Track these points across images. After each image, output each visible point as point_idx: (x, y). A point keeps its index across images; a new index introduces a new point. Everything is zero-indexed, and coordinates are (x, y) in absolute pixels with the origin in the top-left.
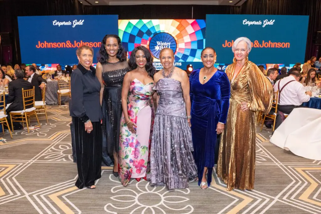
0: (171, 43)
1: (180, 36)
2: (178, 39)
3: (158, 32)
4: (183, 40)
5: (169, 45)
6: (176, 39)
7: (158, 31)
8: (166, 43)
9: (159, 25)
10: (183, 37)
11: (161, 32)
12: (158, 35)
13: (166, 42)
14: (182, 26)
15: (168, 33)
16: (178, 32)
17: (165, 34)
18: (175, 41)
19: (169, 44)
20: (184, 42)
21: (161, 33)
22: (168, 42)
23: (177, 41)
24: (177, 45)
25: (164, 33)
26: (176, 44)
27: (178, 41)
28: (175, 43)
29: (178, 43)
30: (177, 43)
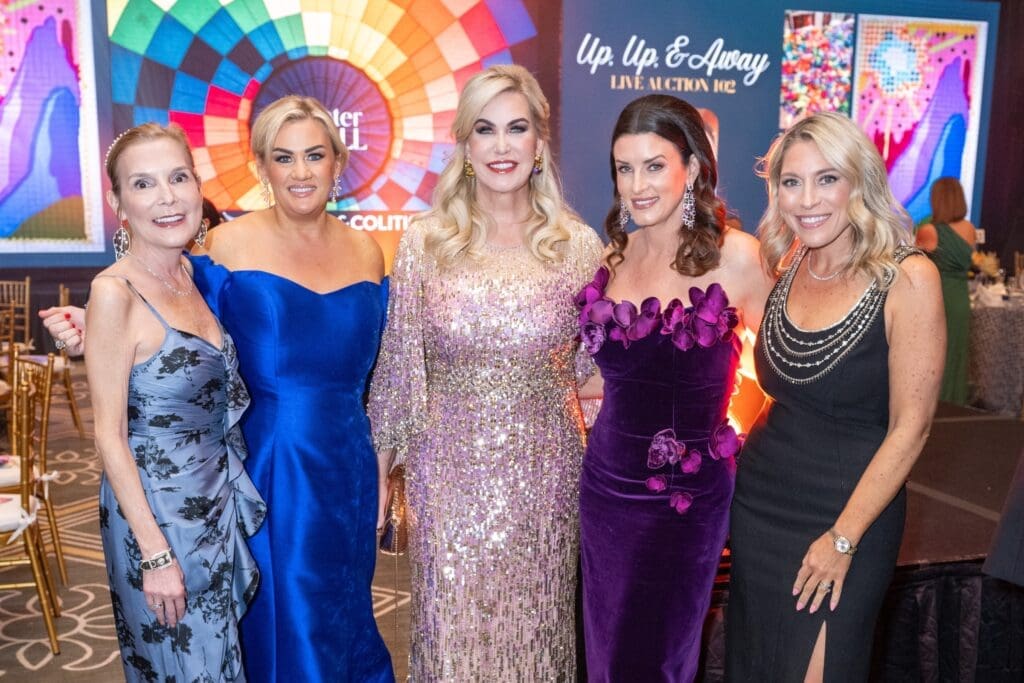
0: (364, 112)
1: (409, 78)
2: (398, 96)
3: (295, 56)
4: (426, 100)
5: (356, 123)
6: (389, 93)
7: (298, 49)
8: (336, 112)
9: (299, 16)
10: (421, 85)
11: (313, 52)
12: (298, 67)
13: (339, 107)
14: (419, 25)
15: (345, 63)
16: (399, 58)
17: (332, 64)
18: (386, 101)
19: (355, 117)
20: (427, 111)
21: (309, 58)
22: (350, 109)
23: (393, 106)
24: (397, 124)
25: (327, 58)
26: (391, 119)
27: (399, 108)
28: (384, 117)
29: (401, 117)
30: (396, 113)
